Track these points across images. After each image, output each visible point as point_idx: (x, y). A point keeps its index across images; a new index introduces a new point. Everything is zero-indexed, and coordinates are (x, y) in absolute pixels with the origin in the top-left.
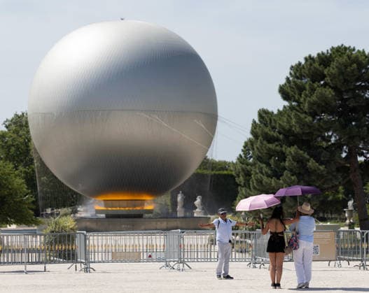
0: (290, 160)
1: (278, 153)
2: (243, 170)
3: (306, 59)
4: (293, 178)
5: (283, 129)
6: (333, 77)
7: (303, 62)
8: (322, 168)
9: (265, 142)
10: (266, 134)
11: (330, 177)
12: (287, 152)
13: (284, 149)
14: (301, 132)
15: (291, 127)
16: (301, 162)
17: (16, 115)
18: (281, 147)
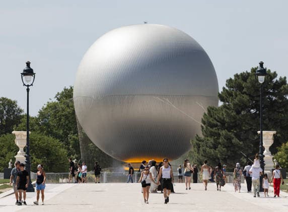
0: (222, 139)
1: (216, 133)
2: (197, 144)
3: (235, 76)
4: (224, 149)
5: (220, 119)
6: (248, 88)
7: (233, 78)
8: (241, 143)
9: (209, 128)
10: (210, 122)
11: (247, 148)
12: (221, 134)
13: (220, 132)
14: (229, 121)
15: (224, 118)
16: (229, 139)
17: (65, 89)
18: (219, 130)
